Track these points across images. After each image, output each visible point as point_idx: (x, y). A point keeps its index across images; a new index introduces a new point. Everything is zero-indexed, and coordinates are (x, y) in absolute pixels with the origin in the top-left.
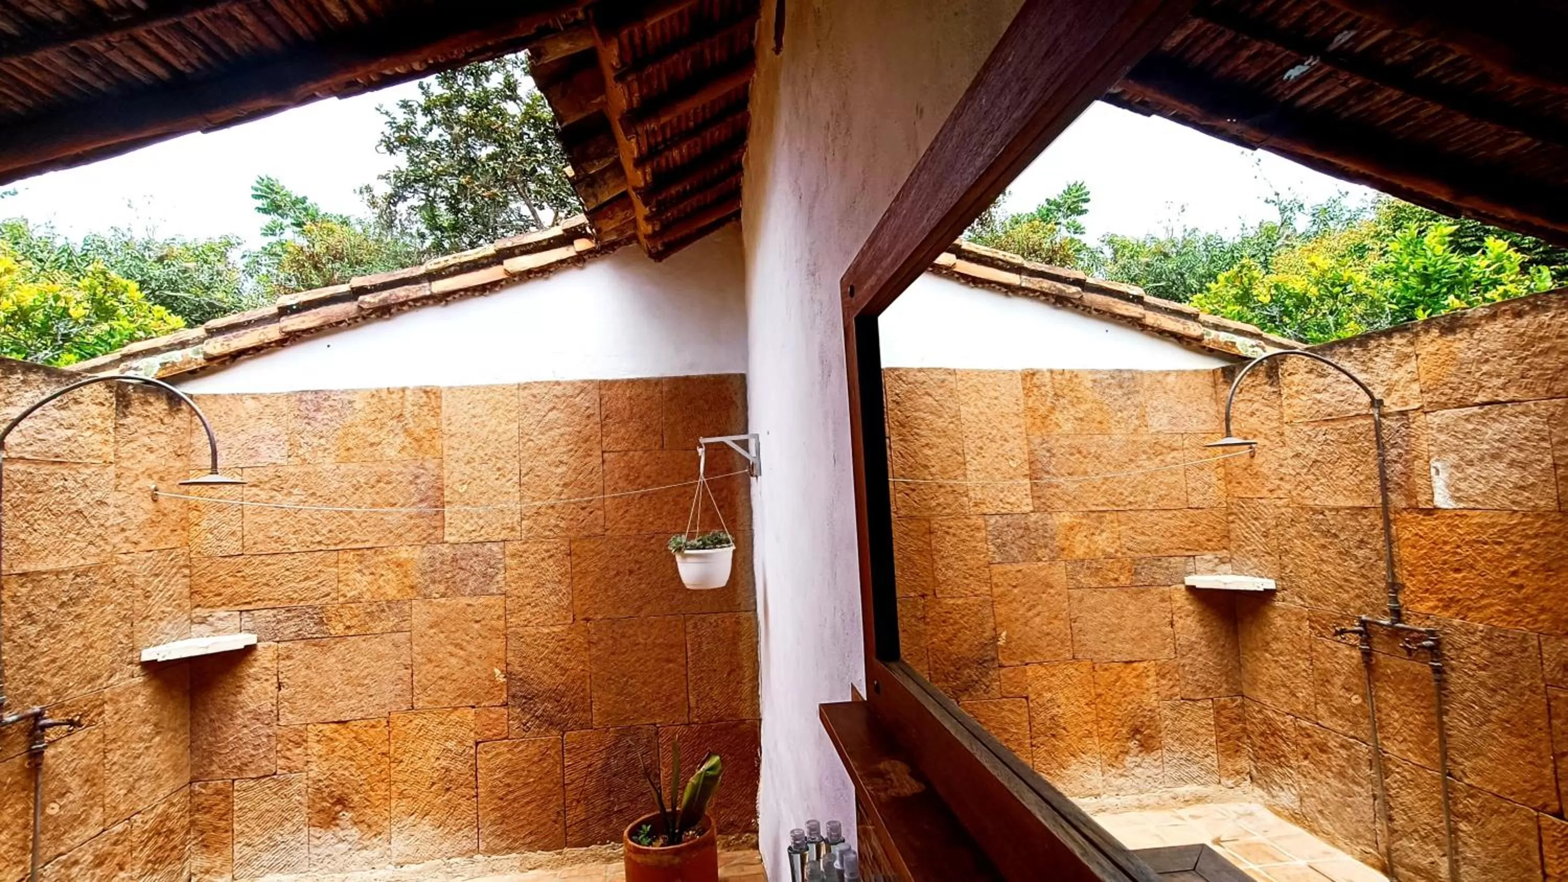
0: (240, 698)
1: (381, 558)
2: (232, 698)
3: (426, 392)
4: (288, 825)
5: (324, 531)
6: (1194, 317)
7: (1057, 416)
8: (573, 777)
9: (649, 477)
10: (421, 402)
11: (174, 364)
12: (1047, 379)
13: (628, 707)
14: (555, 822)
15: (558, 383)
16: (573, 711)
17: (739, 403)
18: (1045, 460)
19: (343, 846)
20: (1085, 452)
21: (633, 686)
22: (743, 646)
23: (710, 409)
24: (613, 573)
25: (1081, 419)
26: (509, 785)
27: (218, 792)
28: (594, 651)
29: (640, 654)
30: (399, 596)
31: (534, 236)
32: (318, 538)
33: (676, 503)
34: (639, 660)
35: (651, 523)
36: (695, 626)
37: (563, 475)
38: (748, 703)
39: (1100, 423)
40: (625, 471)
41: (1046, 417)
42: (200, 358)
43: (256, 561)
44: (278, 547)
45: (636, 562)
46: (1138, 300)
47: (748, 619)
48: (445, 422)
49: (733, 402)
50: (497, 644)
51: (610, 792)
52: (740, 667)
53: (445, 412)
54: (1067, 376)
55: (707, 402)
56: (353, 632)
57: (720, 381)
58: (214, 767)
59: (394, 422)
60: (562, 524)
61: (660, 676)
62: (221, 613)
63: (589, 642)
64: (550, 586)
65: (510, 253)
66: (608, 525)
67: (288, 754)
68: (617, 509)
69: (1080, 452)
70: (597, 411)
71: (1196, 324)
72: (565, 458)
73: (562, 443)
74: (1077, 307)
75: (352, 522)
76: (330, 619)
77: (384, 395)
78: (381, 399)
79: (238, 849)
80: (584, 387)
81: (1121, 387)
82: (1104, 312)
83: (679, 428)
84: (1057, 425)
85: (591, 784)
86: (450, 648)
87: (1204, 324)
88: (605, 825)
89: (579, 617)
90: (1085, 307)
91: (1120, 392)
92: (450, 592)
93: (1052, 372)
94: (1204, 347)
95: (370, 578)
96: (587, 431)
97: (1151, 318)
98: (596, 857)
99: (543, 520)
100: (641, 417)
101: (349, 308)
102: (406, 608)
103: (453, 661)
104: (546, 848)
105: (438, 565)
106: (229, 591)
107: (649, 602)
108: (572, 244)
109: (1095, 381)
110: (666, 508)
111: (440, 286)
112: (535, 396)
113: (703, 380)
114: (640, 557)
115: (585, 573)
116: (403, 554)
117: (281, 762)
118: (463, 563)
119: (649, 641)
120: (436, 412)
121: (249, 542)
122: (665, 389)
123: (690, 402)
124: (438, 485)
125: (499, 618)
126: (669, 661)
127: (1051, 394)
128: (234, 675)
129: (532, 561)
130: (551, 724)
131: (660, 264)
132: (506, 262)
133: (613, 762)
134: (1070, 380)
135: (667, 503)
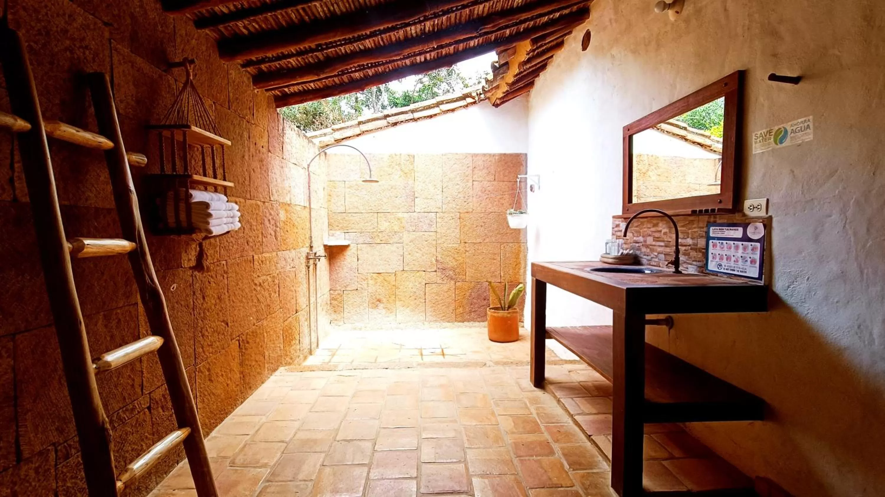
0: (345, 263)
1: (393, 216)
2: (343, 263)
3: (409, 155)
4: (361, 307)
5: (373, 205)
6: (709, 137)
7: (650, 173)
8: (459, 298)
9: (489, 191)
10: (407, 159)
11: (324, 142)
12: (645, 158)
13: (479, 275)
14: (452, 313)
15: (457, 154)
16: (459, 275)
17: (524, 164)
18: (644, 190)
19: (380, 316)
20: (660, 189)
21: (481, 267)
22: (521, 256)
23: (513, 167)
24: (475, 226)
25: (659, 175)
26: (436, 299)
27: (339, 294)
28: (467, 254)
29: (484, 256)
30: (399, 231)
31: (450, 96)
32: (370, 208)
33: (499, 201)
34: (483, 258)
35: (490, 208)
36: (504, 247)
37: (458, 189)
38: (522, 277)
39: (667, 177)
40: (481, 189)
41: (645, 173)
42: (333, 140)
43: (350, 215)
44: (357, 211)
45: (484, 222)
46: (685, 129)
47: (524, 246)
48: (415, 167)
49: (522, 164)
50: (433, 250)
51: (471, 304)
52: (520, 263)
53: (415, 164)
54: (654, 157)
55: (512, 163)
56: (383, 242)
57: (518, 155)
58: (337, 286)
59: (397, 166)
60: (458, 207)
61: (491, 264)
62: (338, 233)
63: (466, 251)
64: (452, 229)
65: (442, 103)
66: (474, 208)
67: (361, 283)
68: (478, 202)
69: (658, 188)
70: (471, 165)
71: (709, 140)
72: (459, 183)
73: (458, 177)
74: (658, 129)
75: (382, 203)
76: (375, 237)
77: (394, 156)
78: (393, 158)
79: (346, 314)
80: (466, 156)
81: (676, 164)
82: (670, 133)
83: (501, 173)
84: (649, 176)
85: (465, 301)
86: (417, 250)
87: (712, 140)
88: (469, 316)
89: (462, 242)
90: (662, 130)
91: (675, 165)
92: (416, 230)
93: (648, 155)
94: (712, 150)
95: (389, 224)
96: (467, 173)
97: (690, 137)
98: (466, 326)
99: (450, 205)
100: (487, 168)
101: (383, 123)
102: (401, 235)
103: (418, 255)
104: (449, 322)
105: (412, 220)
106: (341, 226)
107: (488, 237)
108: (465, 99)
109: (665, 160)
110: (495, 203)
111: (417, 115)
112: (448, 158)
113: (511, 155)
114: (485, 221)
115: (465, 226)
116: (400, 215)
117: (359, 286)
118: (422, 220)
119: (487, 252)
120: (412, 163)
121: (347, 208)
122: (497, 158)
123: (506, 164)
124: (413, 190)
125: (434, 240)
126: (494, 259)
127: (647, 164)
128: (343, 255)
129: (446, 220)
130: (451, 279)
131: (497, 109)
132: (440, 106)
133: (473, 294)
134: (655, 159)
135: (496, 201)
